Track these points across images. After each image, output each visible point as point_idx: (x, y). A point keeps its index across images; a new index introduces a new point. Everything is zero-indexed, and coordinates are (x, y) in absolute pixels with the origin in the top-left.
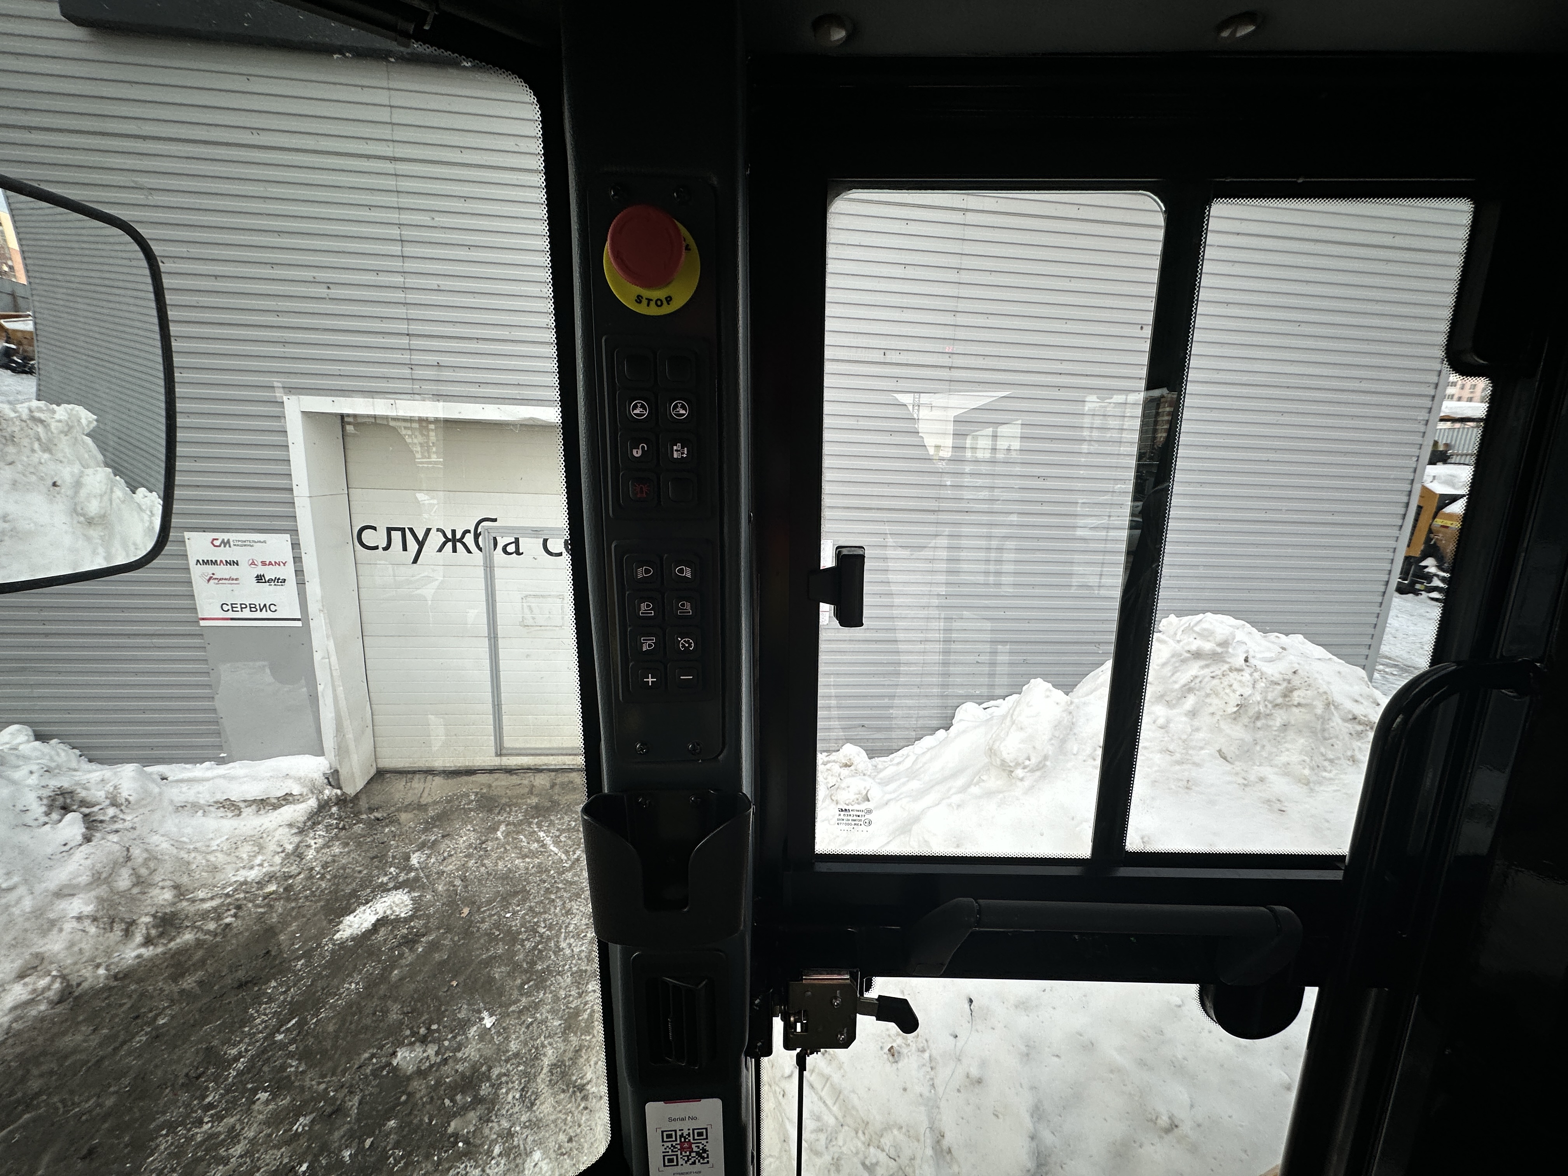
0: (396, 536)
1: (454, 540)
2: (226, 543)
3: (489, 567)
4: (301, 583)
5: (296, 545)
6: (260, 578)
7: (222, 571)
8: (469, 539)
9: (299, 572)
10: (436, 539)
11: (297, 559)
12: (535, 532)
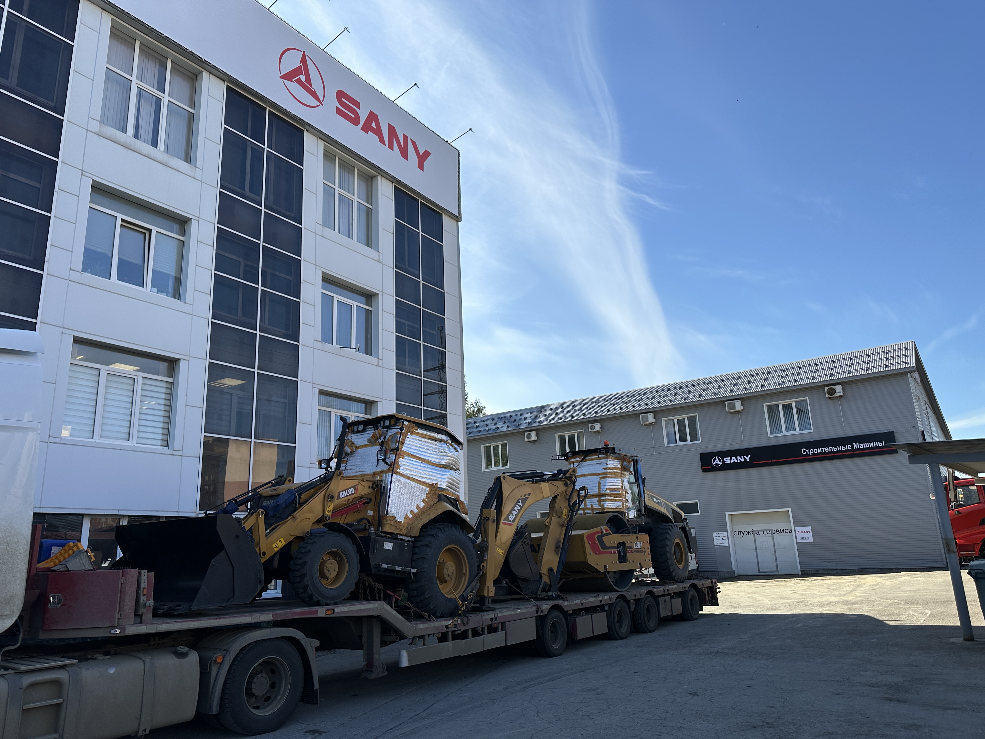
0: (739, 533)
1: (749, 533)
2: (718, 534)
3: (755, 537)
4: (728, 539)
5: (727, 534)
6: (723, 539)
7: (718, 538)
8: (751, 532)
9: (728, 538)
10: (746, 533)
11: (728, 536)
12: (761, 531)
